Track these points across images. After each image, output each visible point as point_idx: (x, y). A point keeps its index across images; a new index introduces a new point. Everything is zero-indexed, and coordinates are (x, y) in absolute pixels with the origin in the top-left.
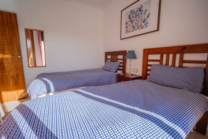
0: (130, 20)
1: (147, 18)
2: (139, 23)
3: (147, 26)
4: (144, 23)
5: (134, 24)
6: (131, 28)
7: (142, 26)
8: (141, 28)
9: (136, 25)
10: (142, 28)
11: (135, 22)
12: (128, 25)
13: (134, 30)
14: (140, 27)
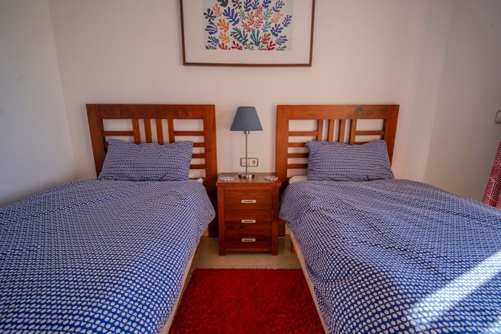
0: (226, 8)
1: (285, 26)
2: (261, 31)
3: (285, 47)
4: (276, 35)
5: (239, 26)
6: (232, 39)
7: (269, 41)
8: (265, 46)
9: (250, 34)
10: (269, 49)
11: (246, 21)
12: (216, 21)
13: (240, 44)
14: (264, 43)
